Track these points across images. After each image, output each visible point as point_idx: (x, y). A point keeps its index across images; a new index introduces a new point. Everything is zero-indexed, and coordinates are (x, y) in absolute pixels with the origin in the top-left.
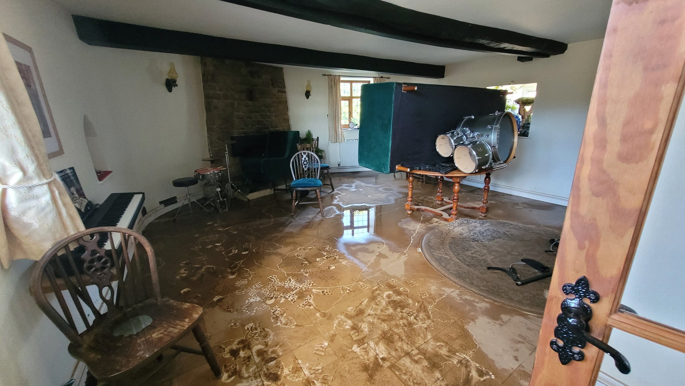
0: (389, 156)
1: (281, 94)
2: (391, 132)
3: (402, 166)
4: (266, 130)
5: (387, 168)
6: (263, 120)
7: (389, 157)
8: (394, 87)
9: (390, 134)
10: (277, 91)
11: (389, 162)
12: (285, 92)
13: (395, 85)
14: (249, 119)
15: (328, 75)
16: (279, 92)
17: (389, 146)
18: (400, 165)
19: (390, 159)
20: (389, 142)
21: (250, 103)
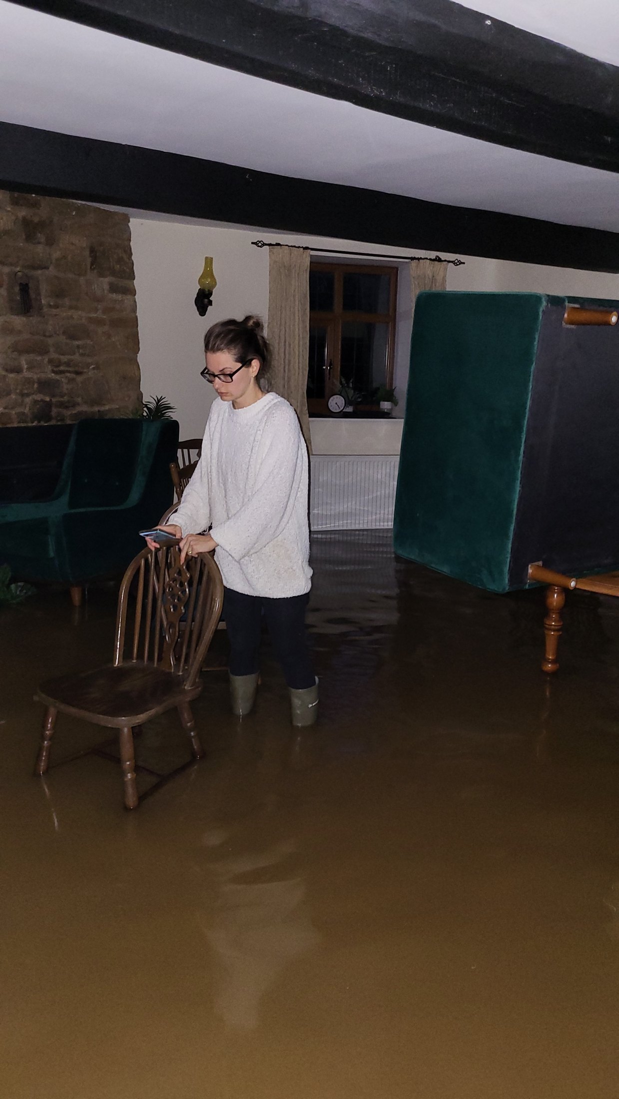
0: (511, 534)
1: (119, 297)
2: (521, 458)
3: (547, 565)
4: (67, 413)
5: (501, 573)
6: (58, 377)
7: (507, 537)
8: (541, 309)
9: (517, 461)
10: (106, 287)
11: (509, 556)
12: (133, 292)
13: (544, 303)
14: (12, 375)
15: (270, 245)
16: (114, 289)
17: (511, 502)
18: (540, 563)
19: (513, 543)
20: (510, 487)
21: (18, 321)
